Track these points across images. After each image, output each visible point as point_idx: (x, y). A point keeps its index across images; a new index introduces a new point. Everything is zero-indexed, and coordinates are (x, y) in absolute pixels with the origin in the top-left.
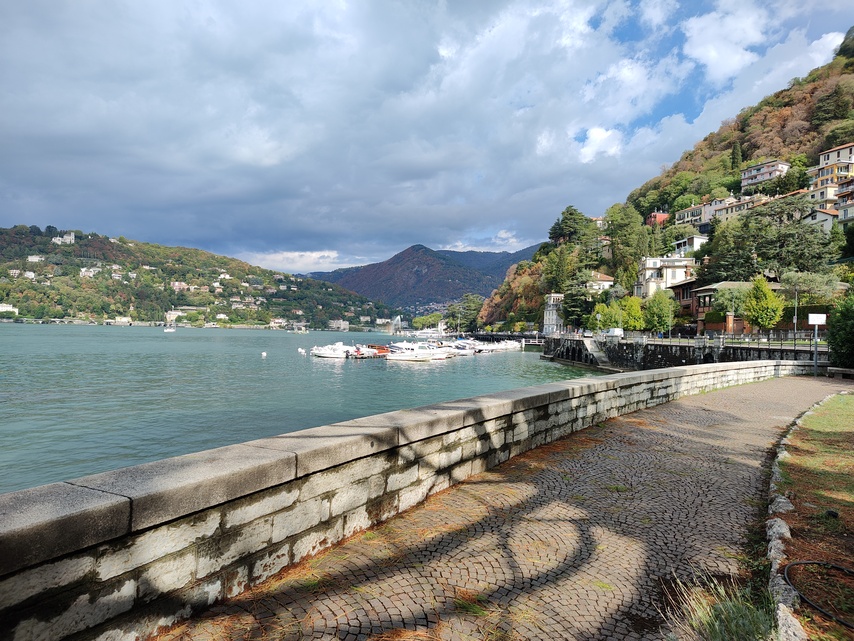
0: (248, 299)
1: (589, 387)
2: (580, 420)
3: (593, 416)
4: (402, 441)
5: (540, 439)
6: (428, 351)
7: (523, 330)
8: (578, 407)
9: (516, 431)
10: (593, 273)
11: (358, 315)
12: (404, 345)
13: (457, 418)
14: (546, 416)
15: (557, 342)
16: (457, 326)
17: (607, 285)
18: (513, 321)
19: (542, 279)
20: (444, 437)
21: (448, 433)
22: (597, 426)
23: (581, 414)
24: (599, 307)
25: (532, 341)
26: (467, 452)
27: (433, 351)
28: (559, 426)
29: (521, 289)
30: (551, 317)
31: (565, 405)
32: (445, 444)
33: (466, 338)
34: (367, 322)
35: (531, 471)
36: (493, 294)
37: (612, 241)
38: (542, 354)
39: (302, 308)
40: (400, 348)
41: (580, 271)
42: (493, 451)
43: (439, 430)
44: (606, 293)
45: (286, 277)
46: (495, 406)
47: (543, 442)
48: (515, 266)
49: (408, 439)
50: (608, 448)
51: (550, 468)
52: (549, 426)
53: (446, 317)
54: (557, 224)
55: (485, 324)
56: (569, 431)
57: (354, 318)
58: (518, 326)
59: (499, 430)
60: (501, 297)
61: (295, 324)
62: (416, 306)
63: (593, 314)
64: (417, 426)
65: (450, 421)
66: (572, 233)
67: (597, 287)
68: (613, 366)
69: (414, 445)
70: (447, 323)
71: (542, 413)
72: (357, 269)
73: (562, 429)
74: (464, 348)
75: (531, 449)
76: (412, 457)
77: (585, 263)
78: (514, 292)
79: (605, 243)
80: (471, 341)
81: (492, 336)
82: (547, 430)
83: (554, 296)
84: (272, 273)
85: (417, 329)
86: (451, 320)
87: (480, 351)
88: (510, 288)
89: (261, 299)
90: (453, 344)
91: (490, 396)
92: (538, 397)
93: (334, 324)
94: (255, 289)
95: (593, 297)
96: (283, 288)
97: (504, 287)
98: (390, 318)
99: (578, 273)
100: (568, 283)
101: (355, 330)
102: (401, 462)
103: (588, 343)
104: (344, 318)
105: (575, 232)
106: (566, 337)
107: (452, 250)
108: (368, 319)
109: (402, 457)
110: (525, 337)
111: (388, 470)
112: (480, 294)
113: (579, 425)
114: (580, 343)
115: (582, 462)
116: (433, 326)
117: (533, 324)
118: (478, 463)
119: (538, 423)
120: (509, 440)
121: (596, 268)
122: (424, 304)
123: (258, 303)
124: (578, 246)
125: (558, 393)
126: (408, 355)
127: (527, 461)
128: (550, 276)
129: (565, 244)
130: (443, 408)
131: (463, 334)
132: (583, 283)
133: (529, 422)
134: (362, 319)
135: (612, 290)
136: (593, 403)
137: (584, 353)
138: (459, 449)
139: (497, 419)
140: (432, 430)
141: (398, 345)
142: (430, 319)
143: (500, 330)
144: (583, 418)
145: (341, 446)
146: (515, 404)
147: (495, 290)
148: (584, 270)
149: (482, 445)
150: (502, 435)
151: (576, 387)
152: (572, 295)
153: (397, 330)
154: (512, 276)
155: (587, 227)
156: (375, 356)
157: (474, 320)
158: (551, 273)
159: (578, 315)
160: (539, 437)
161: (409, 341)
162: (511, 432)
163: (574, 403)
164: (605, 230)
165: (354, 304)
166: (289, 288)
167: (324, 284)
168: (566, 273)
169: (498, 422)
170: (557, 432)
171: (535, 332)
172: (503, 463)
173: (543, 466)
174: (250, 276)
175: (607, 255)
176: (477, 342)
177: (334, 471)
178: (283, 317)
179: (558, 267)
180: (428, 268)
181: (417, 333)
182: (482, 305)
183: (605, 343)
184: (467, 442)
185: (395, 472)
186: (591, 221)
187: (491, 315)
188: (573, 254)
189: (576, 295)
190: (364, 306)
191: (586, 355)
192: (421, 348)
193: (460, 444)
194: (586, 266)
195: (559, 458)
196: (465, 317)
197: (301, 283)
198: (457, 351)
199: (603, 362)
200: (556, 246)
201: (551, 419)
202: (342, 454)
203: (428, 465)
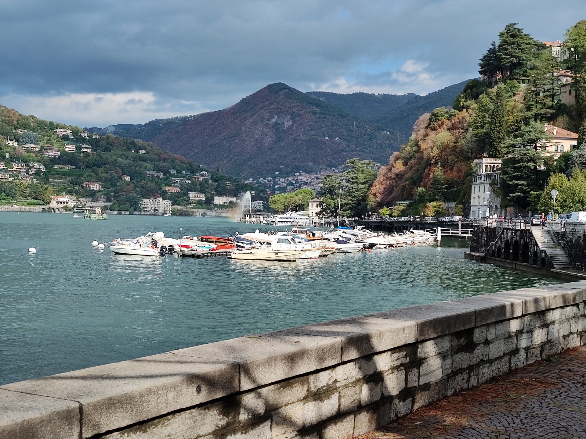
0: (17, 166)
1: (536, 301)
2: (523, 353)
3: (543, 345)
4: (246, 385)
5: (460, 381)
6: (292, 246)
7: (438, 214)
8: (519, 333)
9: (424, 369)
10: (547, 127)
11: (186, 190)
12: (257, 236)
13: (331, 349)
14: (470, 347)
15: (491, 232)
16: (336, 208)
17: (567, 146)
18: (422, 200)
19: (468, 135)
20: (312, 378)
21: (317, 371)
22: (548, 360)
23: (524, 343)
24: (554, 179)
25: (452, 232)
26: (347, 402)
27: (299, 247)
28: (490, 362)
29: (436, 152)
30: (482, 195)
31: (500, 329)
32: (313, 389)
33: (352, 225)
34: (199, 202)
35: (445, 430)
36: (392, 158)
37: (575, 78)
38: (468, 251)
39: (99, 179)
40: (250, 242)
41: (527, 124)
42: (387, 399)
43: (302, 368)
44: (566, 158)
45: (75, 132)
46: (391, 331)
47: (465, 386)
48: (426, 116)
49: (254, 381)
50: (564, 395)
51: (474, 425)
52: (475, 361)
53: (321, 194)
54: (492, 51)
55: (380, 205)
56: (505, 369)
57: (179, 195)
58: (431, 208)
59: (397, 368)
60: (405, 164)
61: (89, 204)
62: (274, 177)
63: (547, 189)
64: (270, 361)
65: (321, 354)
66: (514, 66)
67: (552, 149)
68: (576, 269)
69: (264, 391)
70: (321, 204)
71: (463, 341)
72: (184, 120)
73: (494, 367)
74: (346, 241)
75: (446, 397)
76: (261, 409)
77: (534, 111)
78: (425, 155)
79: (564, 80)
80: (358, 231)
81: (391, 223)
82: (471, 368)
83: (487, 161)
84: (52, 127)
85: (275, 212)
86: (327, 199)
87: (372, 246)
88: (419, 150)
89: (37, 166)
90: (331, 236)
91: (384, 316)
92: (458, 318)
93: (148, 204)
94: (28, 150)
95: (546, 164)
96: (70, 148)
97: (409, 149)
98: (235, 195)
99: (524, 128)
100: (509, 141)
101: (182, 214)
102: (243, 417)
103: (538, 234)
104: (164, 196)
105: (519, 64)
106: (504, 225)
107: (330, 91)
108: (202, 196)
109: (246, 409)
110: (442, 225)
111: (223, 428)
112: (374, 159)
113: (521, 360)
114: (527, 235)
115: (523, 415)
116: (301, 207)
117: (453, 204)
118: (364, 418)
119: (458, 357)
120: (413, 383)
121: (551, 119)
122: (287, 174)
123: (32, 172)
124: (523, 86)
125: (489, 311)
126: (263, 252)
127: (439, 414)
128: (480, 131)
129: (504, 81)
130: (311, 334)
131: (347, 220)
132: (532, 141)
133: (443, 356)
134: (193, 196)
135: (575, 153)
136: (542, 327)
137: (533, 249)
138: (335, 397)
139: (393, 350)
140: (292, 367)
141: (249, 236)
142: (296, 197)
143: (403, 213)
144: (527, 349)
145: (149, 392)
146: (423, 327)
147: (396, 153)
148: (532, 122)
149: (371, 390)
150: (402, 375)
151: (518, 301)
152: (514, 161)
153: (247, 214)
154: (422, 132)
155: (537, 56)
156: (212, 254)
157: (364, 199)
158: (482, 127)
159: (524, 191)
160: (458, 379)
161: (263, 231)
162: (415, 371)
163: (514, 326)
164: (565, 62)
165: (179, 174)
166: (79, 149)
167: (133, 144)
168: (504, 126)
169: (396, 355)
170: (486, 370)
171: (457, 217)
172: (403, 417)
173: (465, 422)
174: (19, 131)
175: (567, 99)
176: (368, 233)
177: (140, 429)
178: (70, 193)
179: (492, 116)
180: (293, 118)
181: (277, 219)
182: (375, 176)
183: (564, 234)
184: (346, 386)
185: (234, 432)
186: (544, 47)
187: (389, 191)
188: (517, 98)
189: (521, 161)
190: (195, 178)
191: (535, 253)
192: (281, 241)
193: (336, 389)
194: (536, 117)
195: (489, 409)
196: (349, 194)
197: (97, 141)
198: (336, 246)
199: (561, 263)
200: (490, 85)
201: (479, 351)
202: (152, 405)
203: (286, 421)
